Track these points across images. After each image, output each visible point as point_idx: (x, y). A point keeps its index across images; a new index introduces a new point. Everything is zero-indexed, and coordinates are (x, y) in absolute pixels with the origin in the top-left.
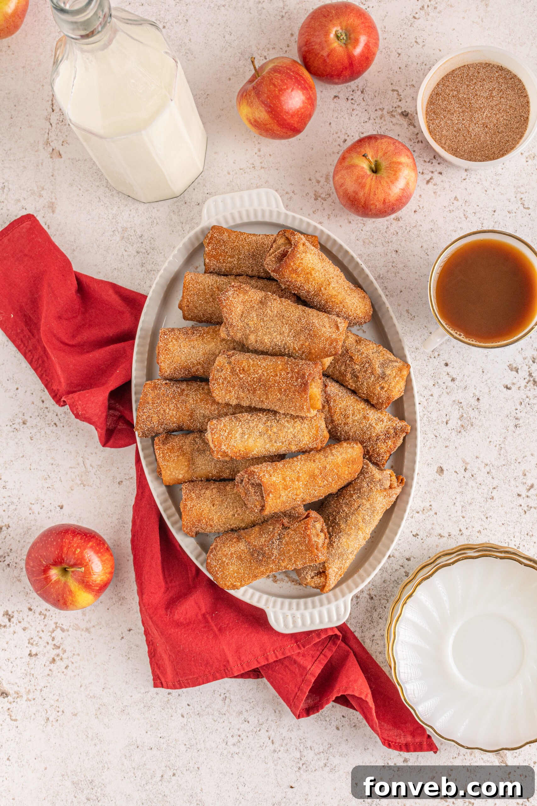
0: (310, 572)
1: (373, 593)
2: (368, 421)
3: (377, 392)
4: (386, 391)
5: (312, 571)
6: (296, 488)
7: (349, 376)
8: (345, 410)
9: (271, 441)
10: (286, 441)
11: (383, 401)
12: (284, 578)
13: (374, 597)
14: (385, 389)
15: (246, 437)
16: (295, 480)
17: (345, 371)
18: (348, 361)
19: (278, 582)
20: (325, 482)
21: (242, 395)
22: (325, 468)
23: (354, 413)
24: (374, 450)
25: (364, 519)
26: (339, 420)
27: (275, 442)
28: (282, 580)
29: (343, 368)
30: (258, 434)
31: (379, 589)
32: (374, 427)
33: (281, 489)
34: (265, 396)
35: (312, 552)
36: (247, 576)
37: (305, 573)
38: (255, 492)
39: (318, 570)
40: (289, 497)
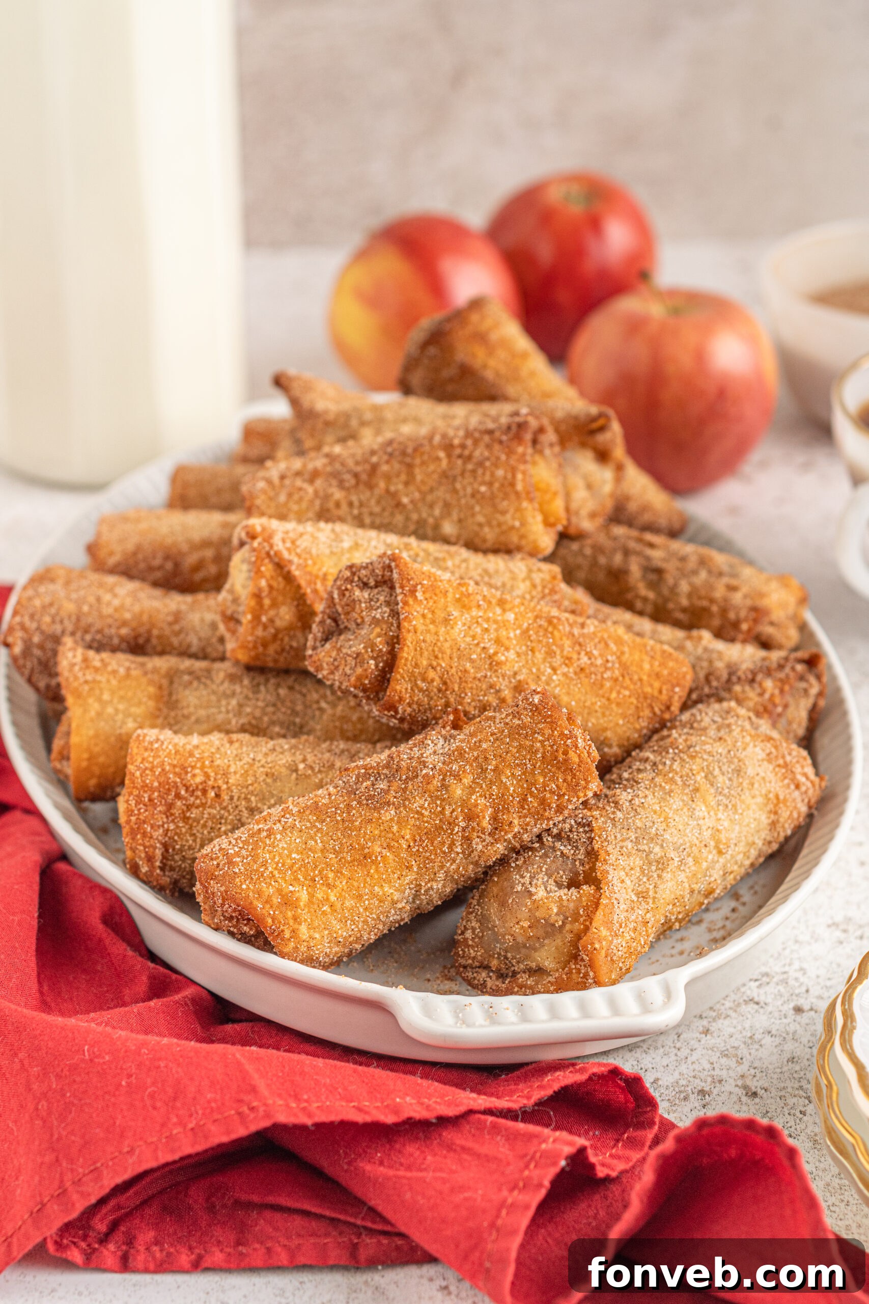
1: (753, 1085)
3: (717, 596)
4: (744, 595)
5: (549, 875)
6: (496, 622)
7: (635, 571)
11: (738, 616)
13: (761, 1092)
14: (744, 591)
17: (625, 563)
20: (584, 657)
21: (338, 495)
25: (709, 774)
29: (618, 558)
31: (775, 1076)
33: (450, 595)
34: (403, 477)
35: (553, 724)
36: (336, 860)
37: (527, 880)
38: (371, 600)
39: (570, 871)
40: (474, 637)
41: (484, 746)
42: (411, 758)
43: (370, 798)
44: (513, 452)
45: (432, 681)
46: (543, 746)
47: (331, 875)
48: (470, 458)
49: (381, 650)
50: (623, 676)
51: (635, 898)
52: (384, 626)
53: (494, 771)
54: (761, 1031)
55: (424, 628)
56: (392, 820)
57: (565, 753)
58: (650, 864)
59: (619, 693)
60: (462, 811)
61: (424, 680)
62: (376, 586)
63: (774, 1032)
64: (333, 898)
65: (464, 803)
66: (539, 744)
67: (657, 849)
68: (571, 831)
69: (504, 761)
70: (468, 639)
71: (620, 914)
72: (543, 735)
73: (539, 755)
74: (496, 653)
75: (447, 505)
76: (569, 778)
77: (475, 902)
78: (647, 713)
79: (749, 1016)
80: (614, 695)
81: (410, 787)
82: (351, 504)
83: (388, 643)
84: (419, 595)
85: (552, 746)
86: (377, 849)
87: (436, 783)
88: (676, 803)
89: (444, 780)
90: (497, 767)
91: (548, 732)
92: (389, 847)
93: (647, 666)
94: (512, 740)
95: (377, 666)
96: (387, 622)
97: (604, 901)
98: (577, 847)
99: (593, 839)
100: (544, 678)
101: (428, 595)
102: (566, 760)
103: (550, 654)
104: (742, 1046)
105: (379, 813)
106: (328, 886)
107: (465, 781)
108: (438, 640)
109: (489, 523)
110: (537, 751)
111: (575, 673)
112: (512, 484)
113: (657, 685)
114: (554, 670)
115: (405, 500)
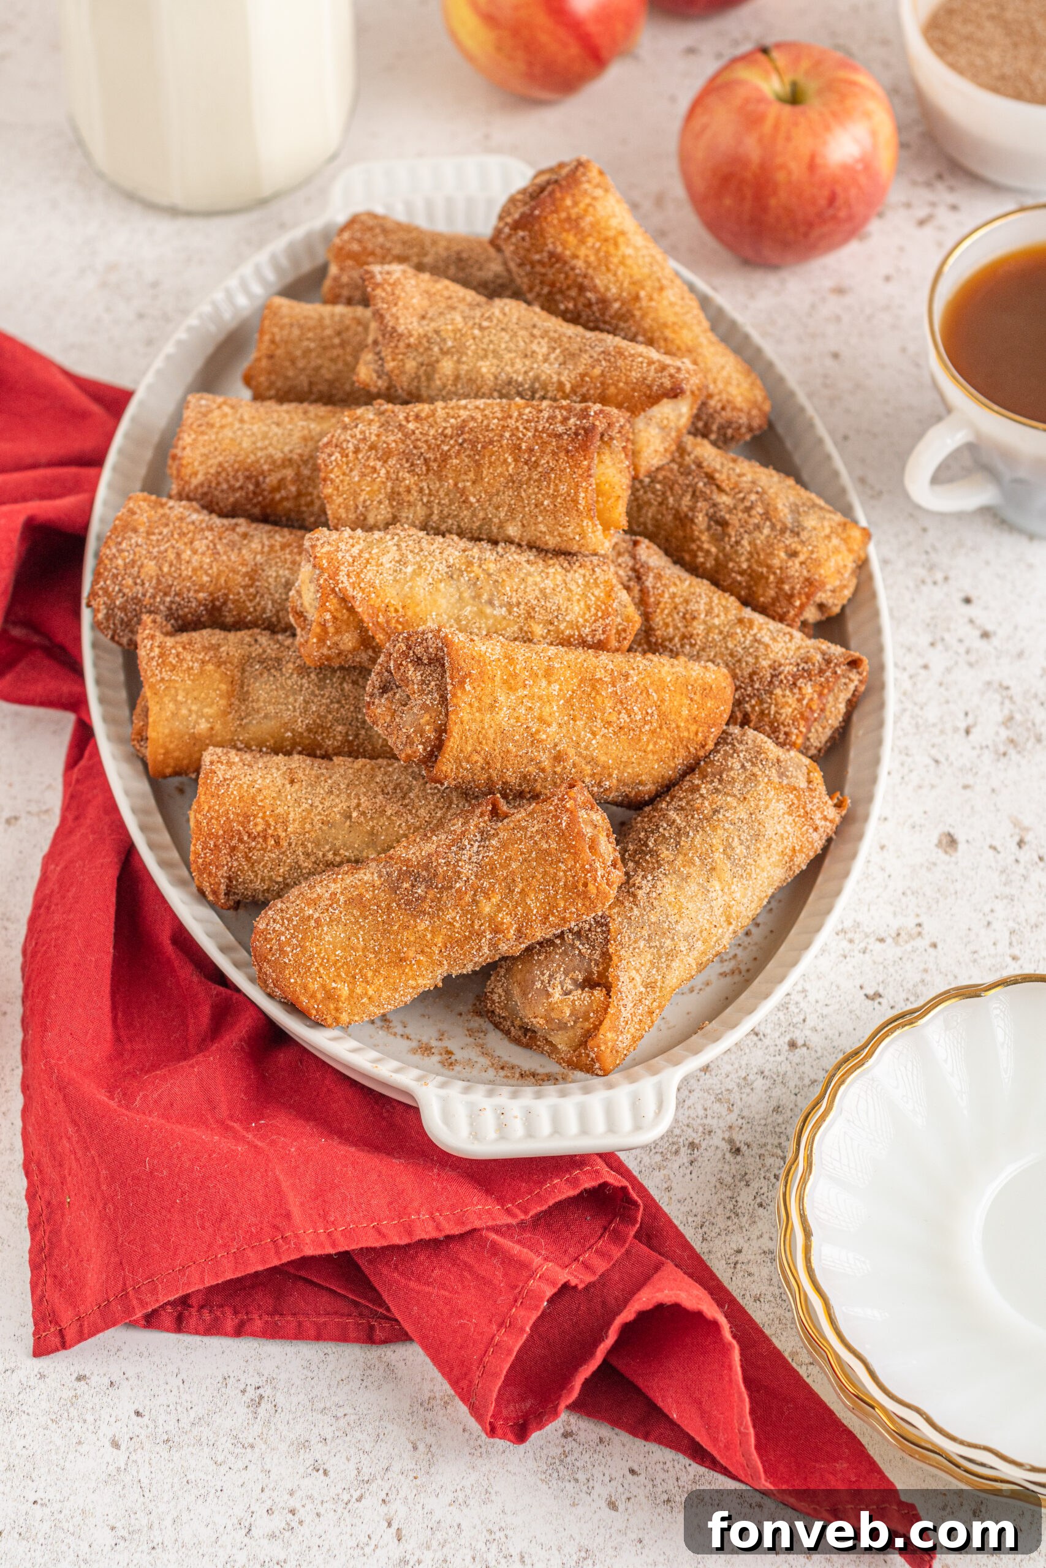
0: (560, 977)
1: (739, 1138)
2: (751, 627)
3: (776, 562)
4: (801, 563)
5: (566, 974)
6: (540, 698)
7: (701, 519)
8: (687, 602)
9: (478, 596)
10: (518, 604)
11: (793, 588)
12: (474, 1059)
13: (744, 1148)
14: (802, 557)
15: (409, 569)
16: (540, 673)
17: (692, 509)
18: (701, 484)
19: (458, 1068)
20: (624, 716)
21: (409, 480)
22: (627, 677)
23: (712, 608)
24: (762, 712)
25: (728, 847)
26: (667, 625)
27: (490, 602)
28: (470, 1063)
29: (686, 501)
30: (443, 568)
31: (759, 1129)
32: (767, 646)
33: (497, 679)
34: (472, 475)
35: (576, 856)
36: (374, 960)
37: (546, 978)
38: (423, 682)
39: (586, 970)
40: (517, 719)
41: (514, 865)
42: (448, 864)
43: (408, 903)
44: (578, 465)
45: (476, 762)
46: (565, 875)
47: (370, 974)
48: (536, 464)
49: (429, 738)
50: (661, 728)
51: (643, 989)
52: (434, 714)
53: (520, 893)
54: (755, 1070)
55: (470, 716)
56: (426, 929)
57: (585, 885)
58: (660, 957)
59: (655, 743)
60: (490, 926)
61: (468, 762)
62: (430, 664)
63: (766, 1073)
64: (371, 992)
65: (492, 919)
66: (562, 874)
67: (668, 942)
68: (590, 930)
69: (529, 885)
70: (512, 721)
71: (625, 1014)
72: (566, 865)
73: (561, 883)
74: (538, 731)
75: (512, 510)
76: (588, 904)
77: (502, 973)
78: (683, 752)
79: (747, 1051)
80: (651, 747)
81: (445, 898)
82: (421, 490)
83: (436, 731)
84: (468, 687)
85: (574, 877)
86: (411, 954)
87: (468, 898)
88: (692, 888)
89: (475, 895)
90: (523, 890)
91: (571, 863)
92: (422, 952)
93: (685, 712)
94: (539, 864)
95: (425, 749)
96: (436, 710)
97: (611, 1011)
98: (594, 946)
99: (608, 941)
100: (583, 744)
101: (475, 685)
102: (584, 892)
103: (592, 718)
104: (736, 1088)
105: (415, 921)
106: (367, 983)
107: (494, 900)
108: (483, 728)
109: (551, 533)
110: (559, 881)
111: (615, 733)
112: (575, 501)
113: (693, 728)
114: (594, 734)
115: (472, 499)
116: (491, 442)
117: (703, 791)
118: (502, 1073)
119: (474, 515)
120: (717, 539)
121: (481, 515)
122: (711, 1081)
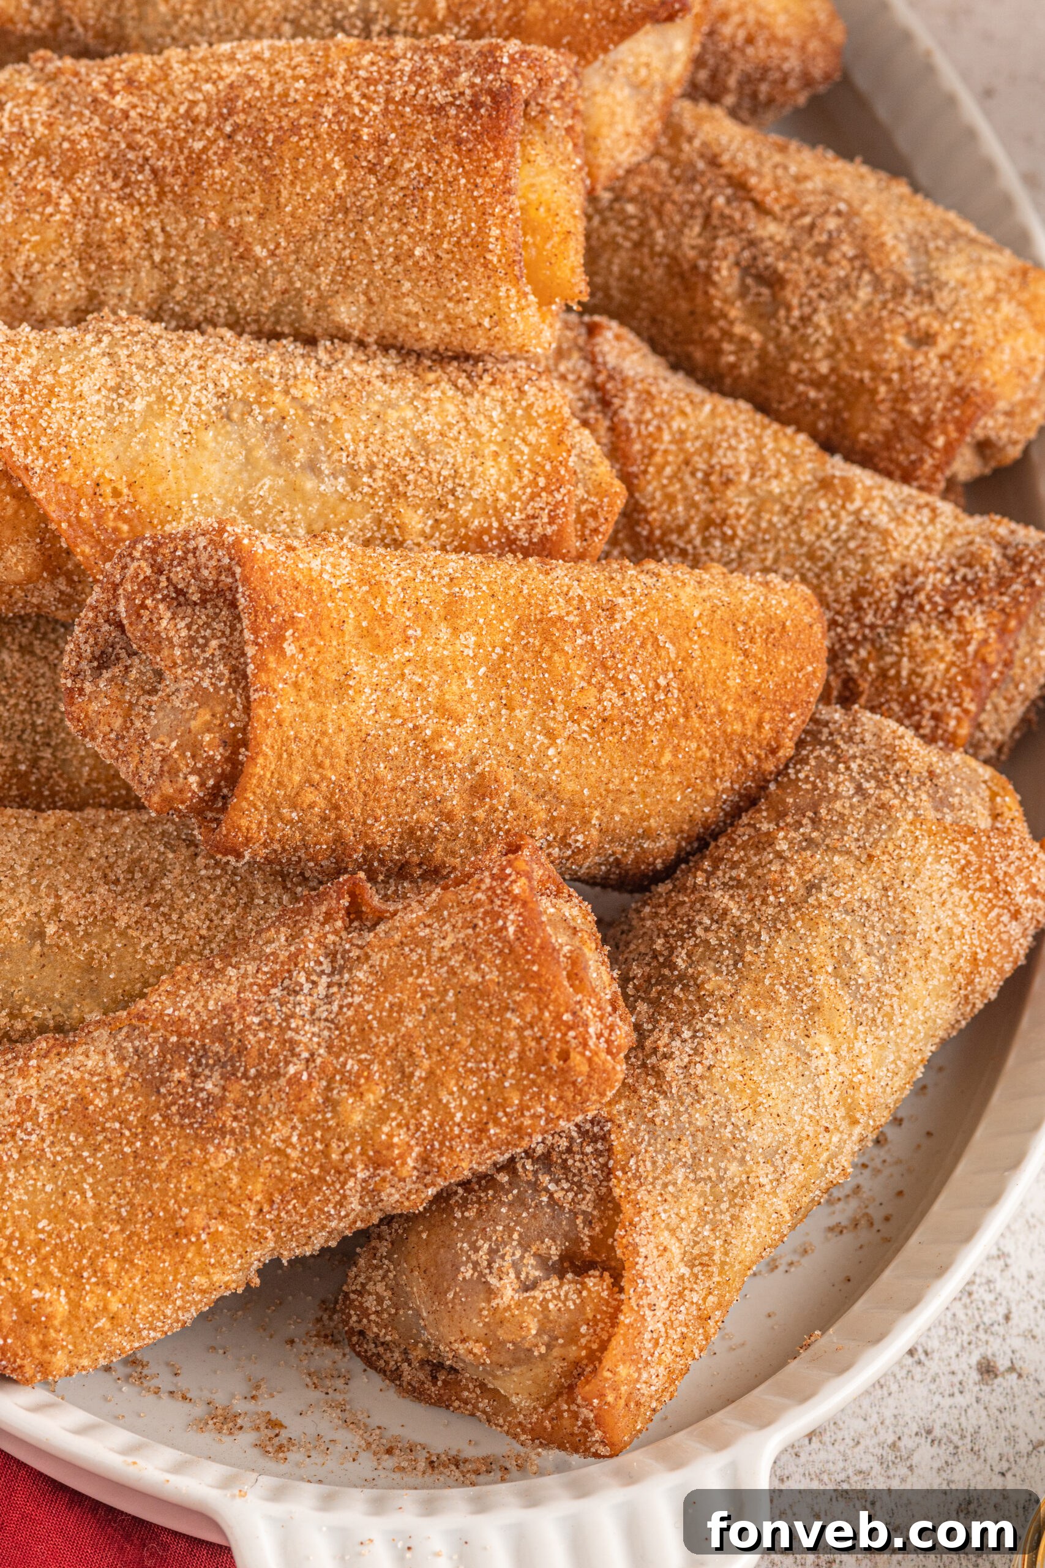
0: (512, 1252)
2: (848, 496)
3: (890, 358)
4: (942, 358)
5: (525, 1246)
6: (439, 664)
7: (726, 276)
8: (710, 448)
9: (285, 456)
10: (371, 468)
11: (928, 412)
12: (329, 1435)
14: (943, 346)
15: (139, 405)
16: (436, 611)
17: (706, 253)
18: (720, 201)
19: (294, 1456)
20: (610, 694)
21: (123, 216)
22: (611, 611)
23: (763, 459)
24: (883, 673)
25: (843, 961)
26: (671, 499)
27: (312, 467)
28: (320, 1445)
29: (693, 235)
30: (209, 399)
32: (885, 534)
33: (349, 627)
34: (256, 200)
35: (541, 995)
36: (120, 1238)
37: (482, 1256)
38: (193, 641)
39: (566, 1236)
40: (394, 710)
41: (409, 1022)
42: (267, 1025)
43: (188, 1111)
44: (482, 170)
45: (311, 806)
46: (521, 1038)
47: (112, 1267)
48: (394, 171)
49: (211, 759)
50: (687, 716)
51: (684, 1270)
52: (219, 709)
53: (425, 1080)
54: (915, 1429)
55: (296, 710)
56: (229, 1166)
57: (565, 1056)
58: (719, 1201)
59: (677, 749)
60: (363, 1152)
61: (294, 807)
62: (204, 602)
63: (938, 1432)
64: (115, 1306)
65: (367, 1138)
66: (512, 1034)
67: (734, 1168)
68: (569, 1150)
69: (445, 1061)
70: (383, 716)
71: (654, 1323)
72: (522, 1016)
73: (513, 1055)
74: (437, 735)
75: (345, 272)
76: (569, 1095)
77: (383, 1251)
78: (733, 766)
79: (894, 1388)
80: (667, 757)
81: (264, 1098)
82: (148, 237)
83: (225, 743)
84: (290, 649)
85: (538, 1040)
86: (199, 1220)
87: (315, 1096)
88: (775, 1051)
89: (329, 1088)
90: (431, 1073)
91: (531, 1011)
92: (222, 1214)
93: (734, 681)
94: (462, 1017)
95: (202, 784)
96: (223, 701)
97: (625, 1319)
98: (580, 1185)
99: (610, 1172)
100: (529, 759)
101: (304, 642)
102: (562, 1071)
103: (546, 701)
104: (877, 1468)
105: (204, 1150)
106: (107, 1285)
107: (370, 1097)
108: (324, 733)
109: (430, 315)
110: (507, 1050)
111: (593, 731)
112: (480, 246)
113: (752, 714)
114: (551, 735)
115: (259, 251)
116: (295, 129)
117: (782, 846)
118: (389, 1462)
119: (263, 283)
120: (761, 315)
121: (280, 283)
122: (823, 1455)
